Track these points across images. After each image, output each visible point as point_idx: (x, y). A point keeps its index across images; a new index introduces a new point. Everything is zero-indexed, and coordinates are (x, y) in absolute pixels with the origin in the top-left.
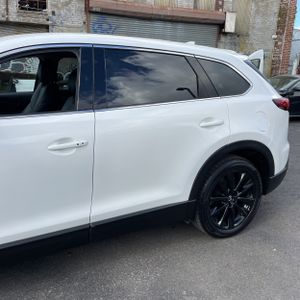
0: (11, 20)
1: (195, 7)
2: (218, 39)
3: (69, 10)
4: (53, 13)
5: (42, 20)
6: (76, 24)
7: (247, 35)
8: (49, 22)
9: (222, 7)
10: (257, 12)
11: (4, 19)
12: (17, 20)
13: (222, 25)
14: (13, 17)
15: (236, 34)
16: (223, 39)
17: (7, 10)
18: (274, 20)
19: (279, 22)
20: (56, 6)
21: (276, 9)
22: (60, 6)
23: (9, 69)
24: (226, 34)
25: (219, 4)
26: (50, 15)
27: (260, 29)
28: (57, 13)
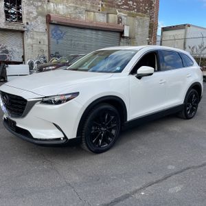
1: (107, 22)
3: (37, 22)
4: (27, 23)
5: (20, 28)
6: (41, 31)
7: (134, 38)
8: (25, 29)
9: (121, 22)
10: (139, 25)
12: (5, 27)
13: (122, 33)
14: (3, 26)
15: (129, 38)
16: (122, 40)
18: (147, 30)
19: (150, 31)
20: (29, 19)
21: (148, 24)
22: (31, 19)
24: (124, 37)
25: (120, 20)
26: (25, 25)
27: (140, 35)
28: (29, 24)
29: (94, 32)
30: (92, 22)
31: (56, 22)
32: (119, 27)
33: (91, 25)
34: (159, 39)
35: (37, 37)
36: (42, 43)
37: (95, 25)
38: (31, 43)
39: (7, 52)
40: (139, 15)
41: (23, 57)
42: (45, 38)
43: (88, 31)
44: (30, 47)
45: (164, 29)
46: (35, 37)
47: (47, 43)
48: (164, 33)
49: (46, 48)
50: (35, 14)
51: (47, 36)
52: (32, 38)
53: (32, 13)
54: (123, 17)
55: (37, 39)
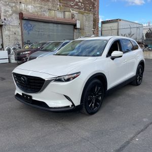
1: (64, 18)
3: (12, 18)
4: (5, 19)
6: (16, 24)
7: (84, 29)
8: (3, 24)
9: (74, 18)
10: (86, 20)
13: (75, 25)
15: (80, 29)
16: (75, 31)
18: (92, 23)
19: (94, 24)
20: (5, 16)
24: (76, 28)
25: (73, 16)
26: (3, 20)
27: (88, 27)
28: (6, 19)
29: (55, 25)
30: (53, 18)
31: (27, 18)
32: (73, 21)
33: (53, 20)
35: (13, 29)
36: (17, 33)
38: (8, 34)
40: (86, 13)
41: (2, 45)
42: (19, 30)
43: (51, 25)
44: (8, 37)
46: (11, 30)
47: (20, 34)
49: (20, 38)
50: (11, 12)
51: (20, 28)
52: (9, 30)
53: (8, 11)
54: (75, 14)
55: (13, 31)
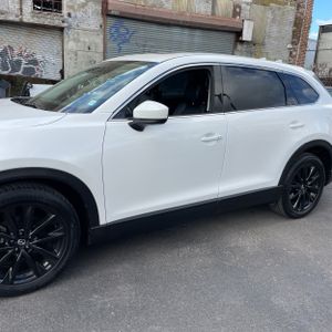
0: (25, 20)
1: (213, 14)
2: (235, 47)
3: (85, 12)
4: (69, 15)
5: (57, 22)
6: (93, 27)
7: (263, 44)
8: (65, 25)
9: (239, 14)
10: (273, 21)
11: (17, 19)
12: (31, 21)
13: (239, 33)
14: (27, 18)
17: (21, 9)
18: (289, 29)
19: (294, 32)
20: (72, 7)
21: (292, 18)
22: (76, 7)
23: (20, 73)
24: (242, 42)
25: (237, 11)
26: (66, 17)
27: (276, 38)
28: (73, 15)
31: (116, 13)
32: (234, 23)
33: (180, 19)
34: (311, 46)
35: (86, 39)
36: (93, 48)
37: (188, 20)
38: (75, 48)
39: (35, 62)
41: (62, 72)
42: (99, 40)
44: (73, 56)
45: (324, 29)
46: (82, 39)
47: (101, 50)
48: (324, 35)
49: (99, 58)
51: (102, 36)
52: (77, 40)
54: (243, 6)
55: (85, 42)
